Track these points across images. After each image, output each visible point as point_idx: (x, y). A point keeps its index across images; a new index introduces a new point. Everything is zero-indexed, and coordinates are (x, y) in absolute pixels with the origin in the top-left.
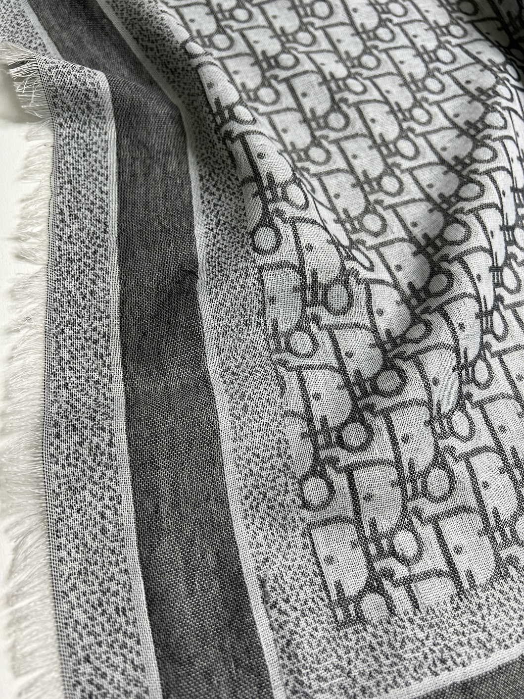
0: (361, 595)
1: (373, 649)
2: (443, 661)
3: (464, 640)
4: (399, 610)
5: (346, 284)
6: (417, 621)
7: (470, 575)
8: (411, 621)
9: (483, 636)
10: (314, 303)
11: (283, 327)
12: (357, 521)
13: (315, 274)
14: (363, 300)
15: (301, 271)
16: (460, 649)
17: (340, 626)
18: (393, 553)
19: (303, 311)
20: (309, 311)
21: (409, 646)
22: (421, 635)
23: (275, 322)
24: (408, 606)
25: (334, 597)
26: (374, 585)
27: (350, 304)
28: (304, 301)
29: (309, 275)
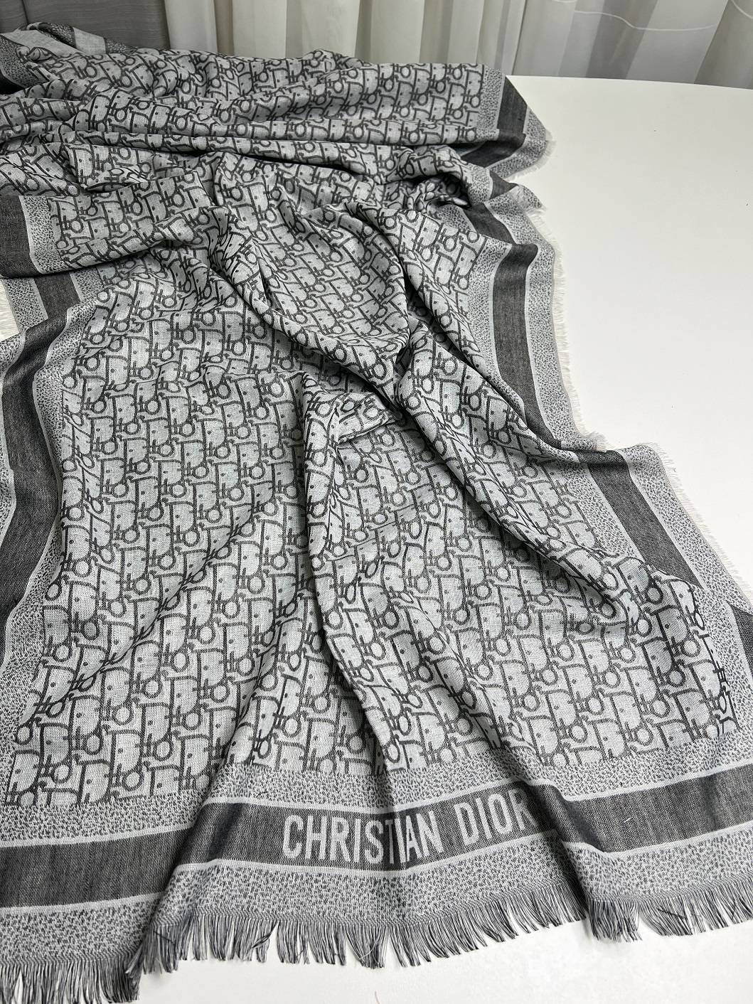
0: (25, 792)
1: (16, 818)
2: (48, 833)
3: (65, 826)
4: (38, 804)
5: (96, 623)
6: (45, 810)
7: (88, 796)
8: (42, 810)
9: (76, 827)
10: (76, 631)
11: (55, 641)
12: (41, 755)
13: (77, 614)
14: (106, 634)
15: (68, 612)
16: (60, 830)
17: (6, 804)
18: (52, 775)
19: (69, 635)
20: (73, 635)
21: (35, 821)
22: (43, 817)
23: (51, 638)
24: (44, 802)
25: (10, 789)
26: (32, 789)
27: (97, 635)
28: (70, 629)
29: (73, 615)
